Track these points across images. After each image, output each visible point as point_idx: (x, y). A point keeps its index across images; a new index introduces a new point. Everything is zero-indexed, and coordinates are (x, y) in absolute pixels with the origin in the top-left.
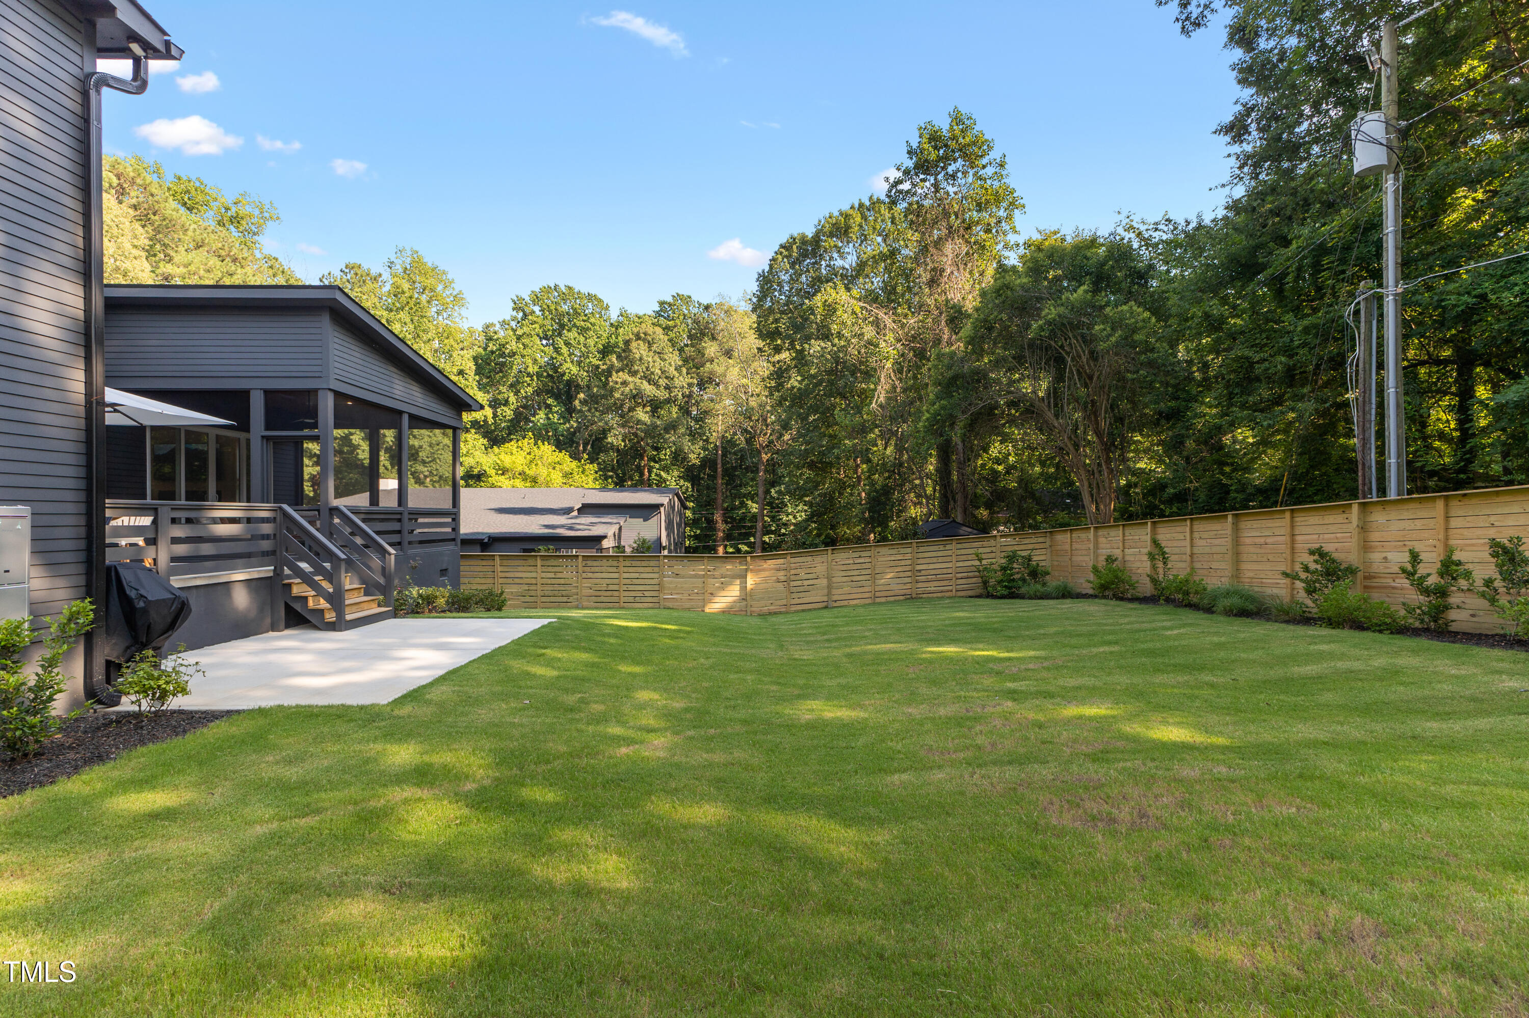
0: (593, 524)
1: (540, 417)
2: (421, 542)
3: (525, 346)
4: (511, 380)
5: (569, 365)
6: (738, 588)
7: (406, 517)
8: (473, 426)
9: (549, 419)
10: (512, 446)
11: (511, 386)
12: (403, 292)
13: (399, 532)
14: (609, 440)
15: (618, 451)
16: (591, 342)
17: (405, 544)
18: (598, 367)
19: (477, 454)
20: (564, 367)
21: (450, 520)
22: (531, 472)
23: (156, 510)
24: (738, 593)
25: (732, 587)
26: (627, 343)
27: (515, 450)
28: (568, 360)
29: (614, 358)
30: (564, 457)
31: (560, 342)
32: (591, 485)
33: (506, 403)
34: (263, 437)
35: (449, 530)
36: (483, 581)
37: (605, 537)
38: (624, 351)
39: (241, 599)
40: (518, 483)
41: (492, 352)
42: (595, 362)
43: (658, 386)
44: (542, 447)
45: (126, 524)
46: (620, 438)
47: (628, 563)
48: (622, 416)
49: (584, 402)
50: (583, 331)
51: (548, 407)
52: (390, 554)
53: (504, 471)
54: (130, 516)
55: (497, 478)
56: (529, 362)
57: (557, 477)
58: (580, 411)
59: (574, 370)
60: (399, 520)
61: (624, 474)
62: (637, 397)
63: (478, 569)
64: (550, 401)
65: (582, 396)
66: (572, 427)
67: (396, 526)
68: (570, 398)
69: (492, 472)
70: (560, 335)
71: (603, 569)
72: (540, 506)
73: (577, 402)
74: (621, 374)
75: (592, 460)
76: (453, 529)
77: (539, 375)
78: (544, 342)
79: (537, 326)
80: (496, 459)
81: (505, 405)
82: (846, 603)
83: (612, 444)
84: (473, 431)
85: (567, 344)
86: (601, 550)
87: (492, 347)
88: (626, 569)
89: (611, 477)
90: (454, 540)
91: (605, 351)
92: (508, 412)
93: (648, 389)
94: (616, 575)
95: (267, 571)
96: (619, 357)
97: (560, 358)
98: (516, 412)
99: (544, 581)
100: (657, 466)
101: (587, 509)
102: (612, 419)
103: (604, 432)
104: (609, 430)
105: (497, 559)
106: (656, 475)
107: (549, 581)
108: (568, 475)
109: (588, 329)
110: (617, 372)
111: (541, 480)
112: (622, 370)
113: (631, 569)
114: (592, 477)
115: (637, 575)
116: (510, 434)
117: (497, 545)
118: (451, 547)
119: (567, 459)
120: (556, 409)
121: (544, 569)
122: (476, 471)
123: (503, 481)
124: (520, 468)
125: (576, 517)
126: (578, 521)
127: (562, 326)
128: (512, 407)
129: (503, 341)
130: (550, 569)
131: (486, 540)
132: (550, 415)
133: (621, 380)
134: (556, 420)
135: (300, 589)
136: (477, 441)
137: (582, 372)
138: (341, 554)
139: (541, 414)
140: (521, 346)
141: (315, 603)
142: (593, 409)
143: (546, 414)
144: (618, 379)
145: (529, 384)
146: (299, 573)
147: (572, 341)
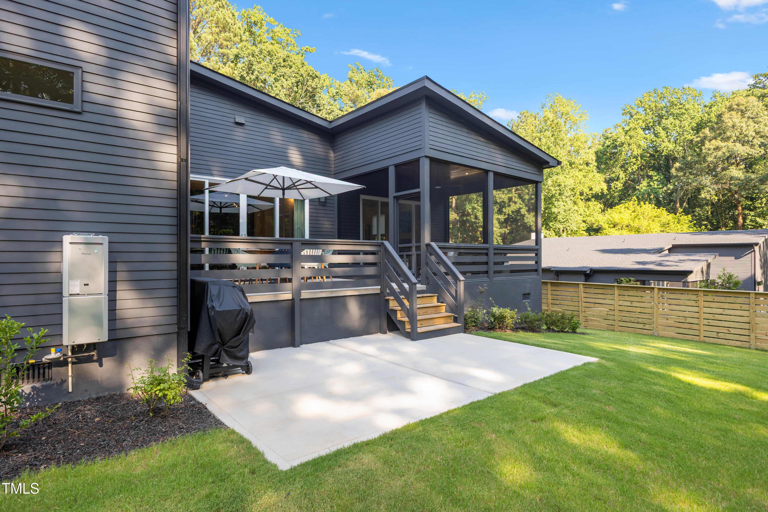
0: (681, 261)
1: (643, 185)
2: (512, 272)
3: (631, 137)
4: (621, 163)
5: (666, 144)
7: (491, 252)
8: (592, 197)
9: (650, 186)
10: (620, 207)
11: (621, 167)
12: (548, 119)
13: (487, 263)
14: (703, 196)
15: (713, 204)
16: (686, 123)
17: (491, 272)
18: (692, 141)
19: (596, 214)
20: (664, 145)
21: (534, 255)
22: (636, 224)
23: (291, 244)
26: (719, 116)
27: (623, 210)
28: (666, 140)
29: (707, 131)
30: (663, 212)
31: (659, 129)
32: (685, 230)
33: (618, 179)
34: (394, 197)
35: (533, 263)
36: (570, 303)
37: (691, 272)
38: (717, 123)
40: (625, 232)
41: (608, 146)
42: (689, 137)
43: (752, 146)
44: (644, 206)
45: (306, 254)
46: (713, 192)
47: (710, 298)
48: (715, 176)
49: (679, 169)
50: (677, 116)
51: (650, 177)
52: (460, 281)
53: (614, 225)
54: (310, 249)
55: (609, 230)
56: (634, 147)
57: (656, 227)
58: (677, 176)
59: (671, 146)
60: (487, 254)
61: (718, 222)
62: (730, 158)
63: (567, 294)
64: (651, 173)
65: (677, 165)
66: (669, 189)
67: (483, 259)
68: (668, 168)
69: (605, 226)
70: (659, 124)
71: (681, 302)
72: (635, 247)
73: (673, 171)
74: (714, 141)
75: (686, 212)
76: (536, 262)
77: (642, 156)
78: (647, 132)
79: (640, 121)
80: (609, 217)
81: (617, 180)
83: (705, 198)
84: (593, 199)
85: (664, 129)
86: (686, 284)
87: (608, 143)
88: (707, 304)
89: (706, 225)
90: (536, 270)
91: (698, 128)
92: (619, 185)
94: (696, 309)
95: (375, 289)
96: (712, 129)
97: (658, 140)
98: (625, 184)
99: (621, 308)
100: (752, 213)
101: (675, 249)
102: (707, 180)
103: (698, 190)
104: (703, 188)
105: (581, 287)
106: (751, 221)
107: (626, 309)
108: (665, 225)
109: (683, 114)
110: (710, 141)
111: (643, 229)
112: (715, 138)
113: (712, 305)
114: (687, 225)
115: (721, 311)
116: (621, 200)
117: (597, 276)
118: (533, 276)
119: (665, 213)
120: (656, 178)
121: (621, 298)
122: (595, 226)
123: (614, 232)
124: (626, 223)
125: (666, 256)
126: (666, 259)
127: (661, 117)
128: (622, 181)
129: (615, 137)
130: (627, 298)
131: (588, 272)
132: (652, 183)
133: (714, 147)
134: (656, 186)
135: (393, 304)
136: (596, 206)
137: (678, 147)
138: (414, 280)
139: (644, 183)
140: (628, 138)
141: (400, 316)
142: (688, 174)
143: (648, 183)
144: (711, 147)
145: (634, 164)
146: (392, 292)
147: (669, 126)
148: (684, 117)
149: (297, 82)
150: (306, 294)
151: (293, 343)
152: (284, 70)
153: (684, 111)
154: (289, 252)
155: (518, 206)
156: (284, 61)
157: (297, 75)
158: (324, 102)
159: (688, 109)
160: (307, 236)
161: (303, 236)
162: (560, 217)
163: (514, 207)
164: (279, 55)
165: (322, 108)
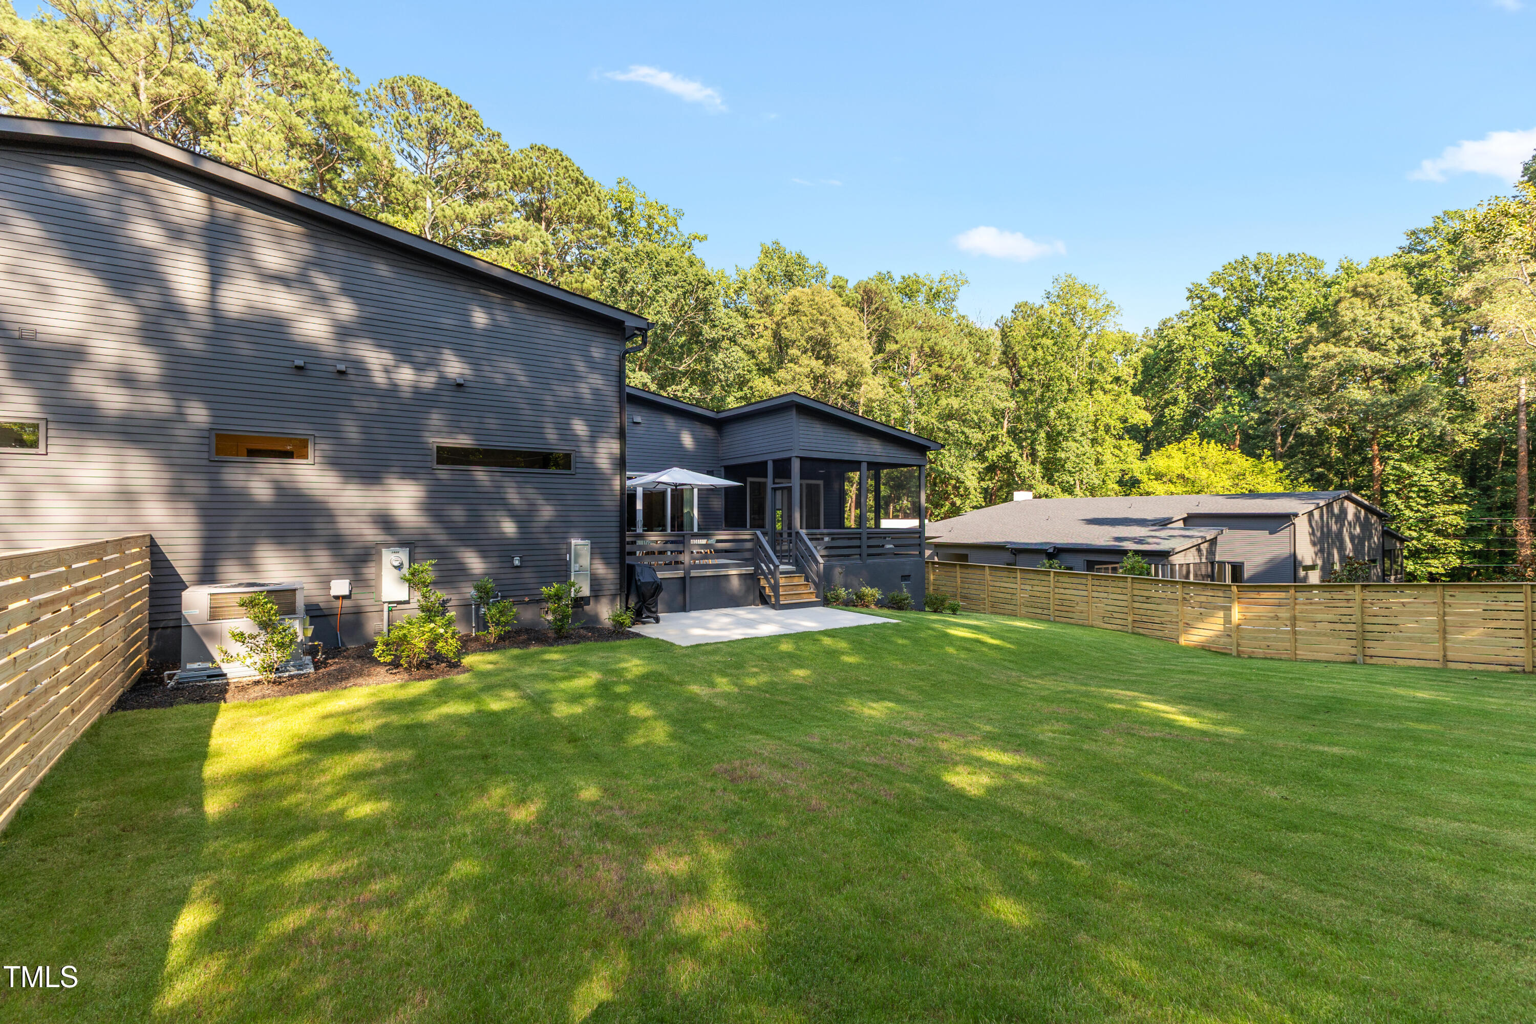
1: (1217, 412)
3: (1195, 337)
5: (1254, 346)
6: (1222, 621)
7: (864, 537)
8: (1126, 433)
9: (1227, 412)
10: (1172, 448)
11: (1182, 383)
13: (860, 547)
16: (1287, 314)
17: (864, 555)
19: (1131, 459)
20: (1249, 348)
22: (1191, 475)
23: (682, 535)
24: (1221, 628)
25: (1212, 620)
27: (1173, 453)
28: (1254, 341)
29: (1312, 328)
33: (1175, 402)
38: (1331, 316)
39: (735, 583)
41: (1162, 350)
43: (1386, 353)
44: (1207, 447)
45: (694, 543)
49: (1267, 389)
50: (1274, 302)
51: (1228, 399)
52: (820, 563)
53: (1159, 477)
55: (1149, 484)
58: (1264, 399)
59: (1262, 350)
62: (1348, 371)
65: (1267, 380)
69: (1144, 477)
73: (1260, 391)
74: (1322, 346)
80: (1151, 464)
81: (1174, 404)
82: (1390, 661)
84: (1127, 437)
85: (1252, 322)
87: (1162, 344)
90: (920, 553)
92: (1178, 411)
93: (1365, 357)
95: (751, 569)
96: (1322, 325)
98: (1187, 409)
100: (1397, 456)
101: (1192, 519)
104: (1304, 419)
106: (1394, 468)
109: (1284, 298)
110: (1317, 344)
112: (1326, 340)
116: (1184, 433)
118: (916, 558)
120: (1237, 400)
123: (1158, 487)
124: (1177, 473)
128: (1182, 405)
129: (1171, 336)
131: (1051, 551)
132: (1230, 409)
133: (1321, 354)
134: (1237, 413)
135: (763, 583)
136: (1132, 448)
137: (1274, 351)
138: (777, 562)
139: (1219, 409)
140: (1191, 338)
141: (768, 591)
142: (1281, 396)
143: (1225, 408)
144: (1318, 354)
145: (1203, 378)
146: (763, 573)
147: (1260, 318)
148: (1286, 304)
149: (685, 293)
150: (694, 573)
151: (684, 609)
152: (668, 278)
153: (1285, 293)
154: (682, 542)
155: (1007, 448)
156: (667, 265)
157: (684, 284)
158: (720, 315)
159: (1293, 291)
160: (696, 530)
161: (692, 529)
162: (1069, 466)
163: (1000, 450)
164: (661, 257)
165: (717, 323)
